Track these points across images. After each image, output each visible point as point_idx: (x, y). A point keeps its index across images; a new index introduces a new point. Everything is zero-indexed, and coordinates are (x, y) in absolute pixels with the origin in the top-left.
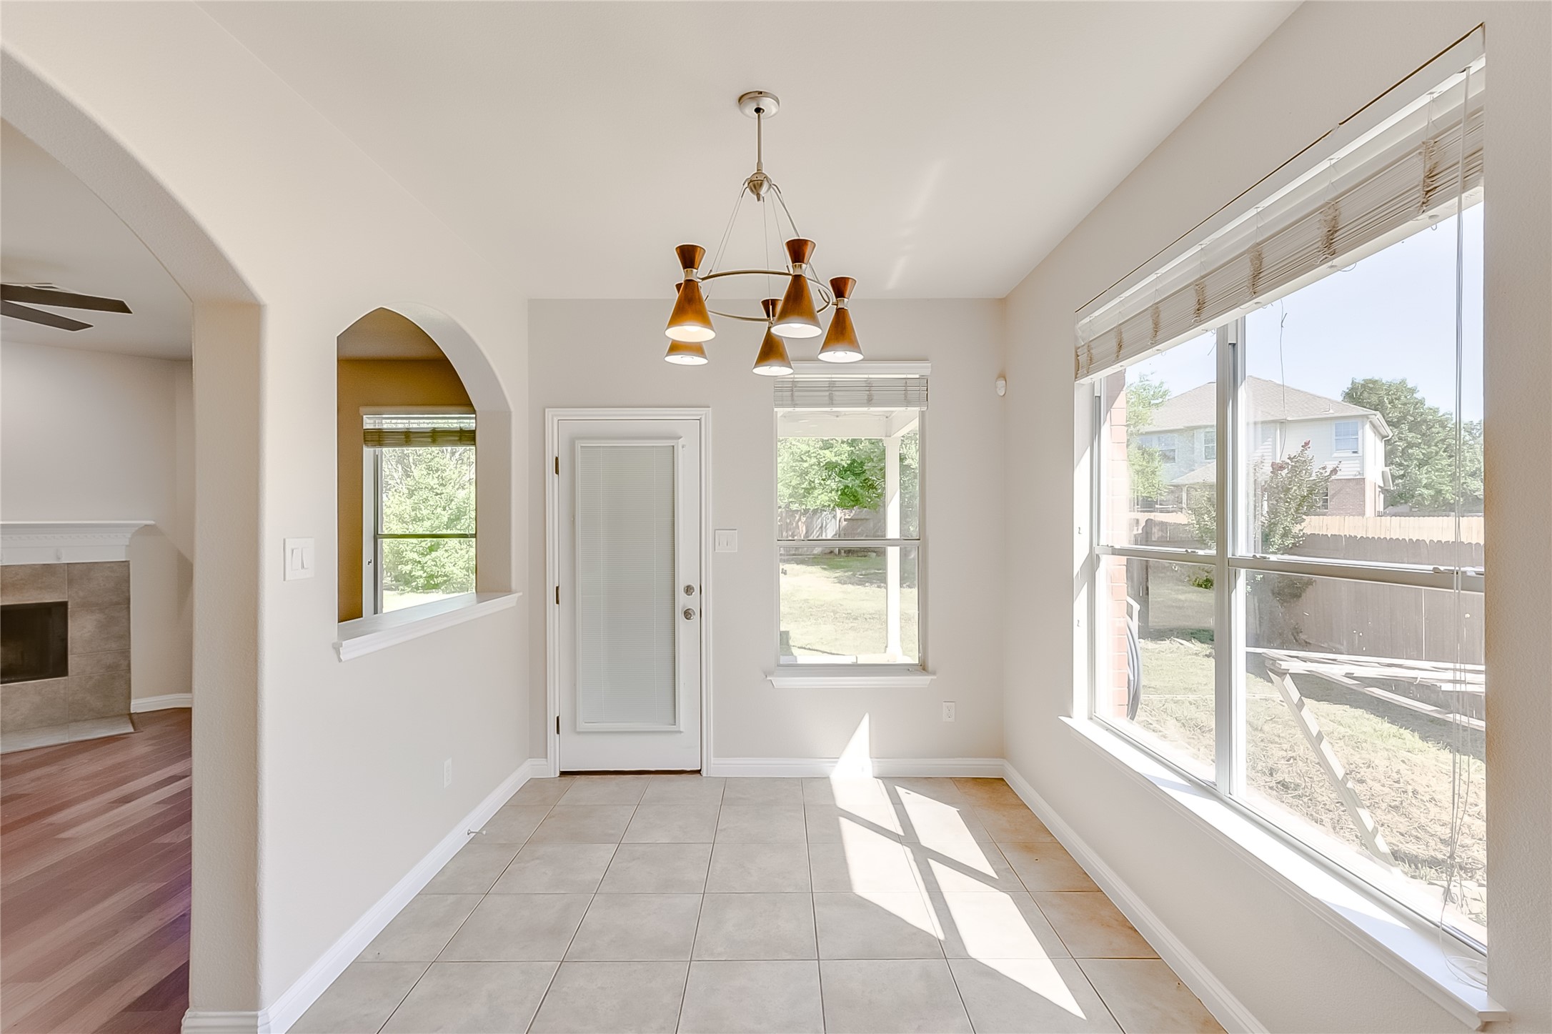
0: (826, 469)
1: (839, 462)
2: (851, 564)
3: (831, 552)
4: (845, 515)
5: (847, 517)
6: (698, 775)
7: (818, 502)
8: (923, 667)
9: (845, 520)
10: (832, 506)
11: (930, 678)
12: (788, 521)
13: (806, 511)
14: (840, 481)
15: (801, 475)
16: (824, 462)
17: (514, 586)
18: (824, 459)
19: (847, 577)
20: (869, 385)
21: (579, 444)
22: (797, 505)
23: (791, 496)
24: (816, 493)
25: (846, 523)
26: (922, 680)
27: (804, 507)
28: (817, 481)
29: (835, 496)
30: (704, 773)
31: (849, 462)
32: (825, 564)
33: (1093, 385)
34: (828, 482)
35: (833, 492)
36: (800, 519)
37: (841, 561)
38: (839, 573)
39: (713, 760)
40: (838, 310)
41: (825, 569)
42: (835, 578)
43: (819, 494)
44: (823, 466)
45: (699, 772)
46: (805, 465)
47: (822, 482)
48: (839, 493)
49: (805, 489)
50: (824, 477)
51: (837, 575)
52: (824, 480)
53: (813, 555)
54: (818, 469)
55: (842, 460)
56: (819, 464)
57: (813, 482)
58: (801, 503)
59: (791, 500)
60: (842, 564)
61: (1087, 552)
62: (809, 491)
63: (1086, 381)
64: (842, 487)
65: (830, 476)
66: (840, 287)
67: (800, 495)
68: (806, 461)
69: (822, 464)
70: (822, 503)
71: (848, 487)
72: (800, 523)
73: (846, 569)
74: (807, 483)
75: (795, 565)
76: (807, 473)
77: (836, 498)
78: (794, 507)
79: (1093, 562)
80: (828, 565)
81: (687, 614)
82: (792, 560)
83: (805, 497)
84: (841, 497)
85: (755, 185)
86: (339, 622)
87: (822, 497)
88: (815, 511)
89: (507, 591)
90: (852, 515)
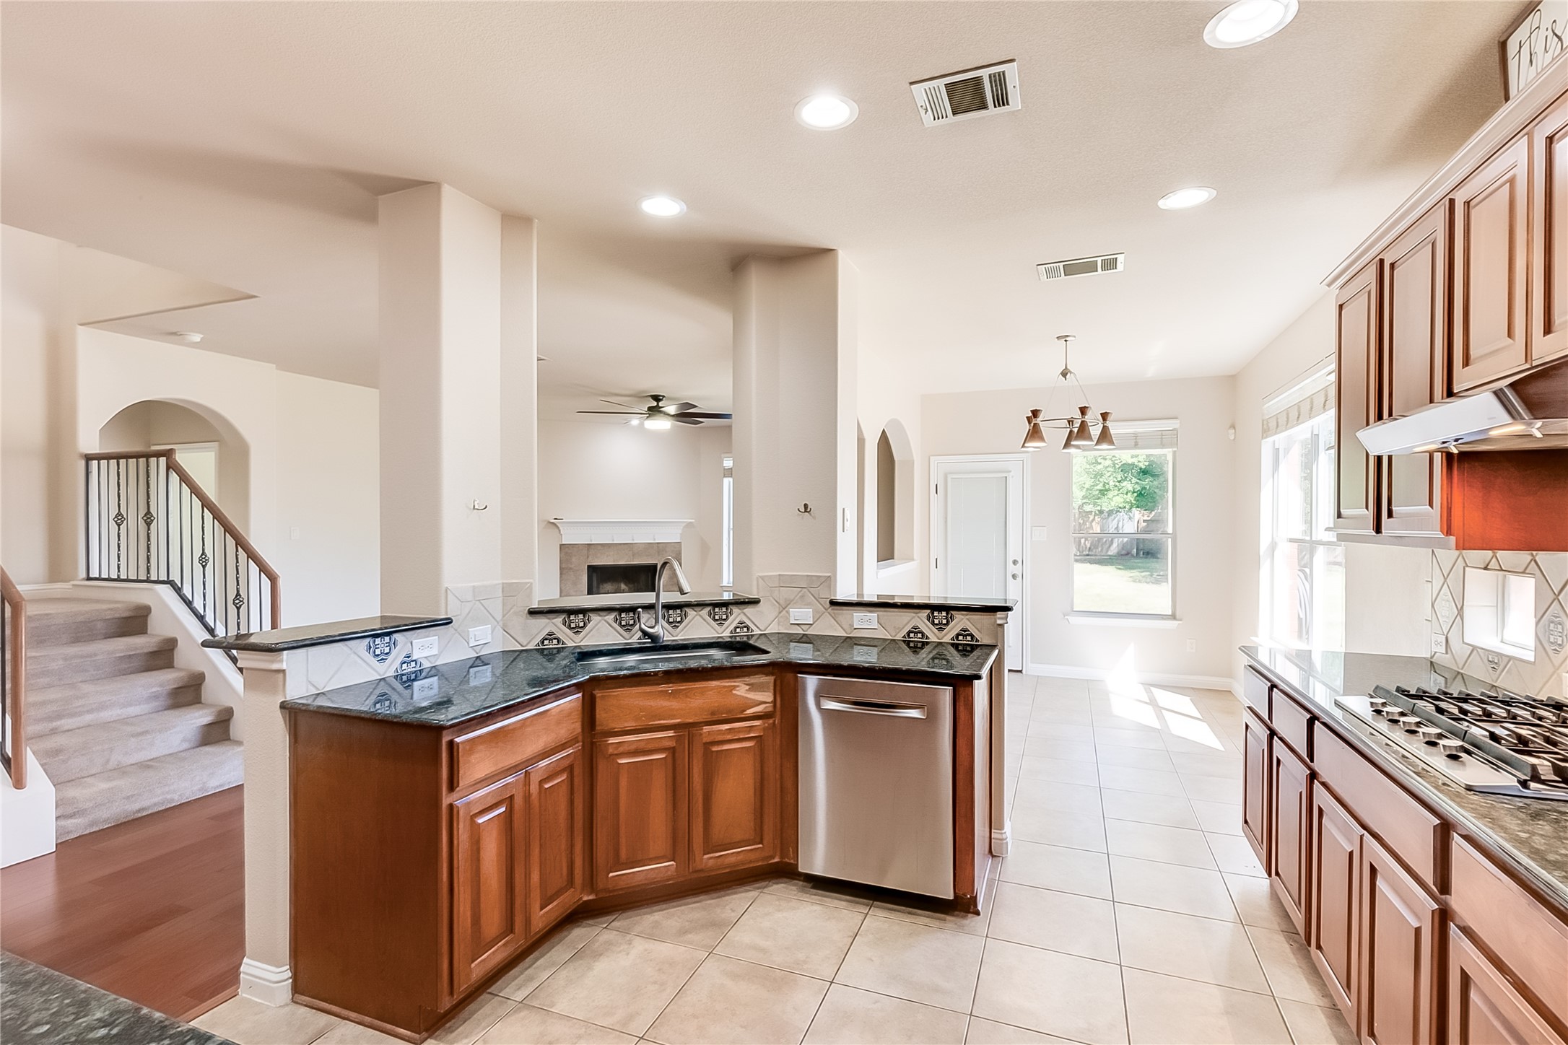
0: (1122, 471)
1: (1136, 464)
2: (1148, 565)
3: (1128, 554)
4: (1143, 516)
5: (1146, 518)
6: (1019, 674)
7: (1113, 504)
8: (1173, 617)
9: (1144, 521)
10: (1128, 507)
11: (1177, 622)
12: (1081, 522)
13: (1101, 512)
14: (1137, 483)
15: (1095, 477)
16: (1120, 464)
17: (915, 557)
18: (1119, 461)
19: (1144, 577)
20: (1136, 436)
21: (950, 477)
22: (1091, 506)
23: (1084, 497)
24: (1110, 494)
25: (1145, 524)
26: (1173, 624)
27: (1099, 508)
28: (1112, 483)
29: (1130, 497)
30: (1024, 672)
31: (1147, 463)
32: (1119, 564)
33: (1274, 441)
34: (1124, 484)
35: (1129, 494)
36: (1094, 519)
37: (1138, 563)
38: (1135, 573)
39: (1030, 664)
40: (1104, 426)
41: (1120, 569)
42: (1131, 577)
43: (1114, 496)
44: (1119, 468)
45: (1021, 671)
46: (1099, 467)
47: (1117, 484)
48: (1136, 494)
49: (1101, 491)
50: (1119, 479)
51: (1132, 575)
52: (1119, 482)
53: (1110, 556)
54: (1112, 470)
55: (1139, 462)
56: (1115, 466)
57: (1108, 484)
58: (1095, 504)
59: (1084, 501)
60: (1140, 565)
61: (1271, 540)
62: (1103, 492)
63: (1270, 439)
64: (1139, 488)
65: (1126, 477)
66: (1105, 416)
67: (1094, 496)
68: (1100, 463)
69: (1117, 466)
70: (1117, 504)
71: (1145, 488)
72: (1094, 524)
73: (1142, 570)
74: (1101, 485)
75: (1089, 564)
76: (1102, 475)
77: (1132, 499)
78: (1088, 508)
79: (1273, 546)
80: (1123, 565)
81: (1014, 577)
82: (1085, 560)
83: (1099, 498)
84: (1138, 498)
85: (1064, 374)
86: (878, 561)
87: (1116, 499)
88: (1110, 513)
89: (913, 560)
90: (1151, 516)
